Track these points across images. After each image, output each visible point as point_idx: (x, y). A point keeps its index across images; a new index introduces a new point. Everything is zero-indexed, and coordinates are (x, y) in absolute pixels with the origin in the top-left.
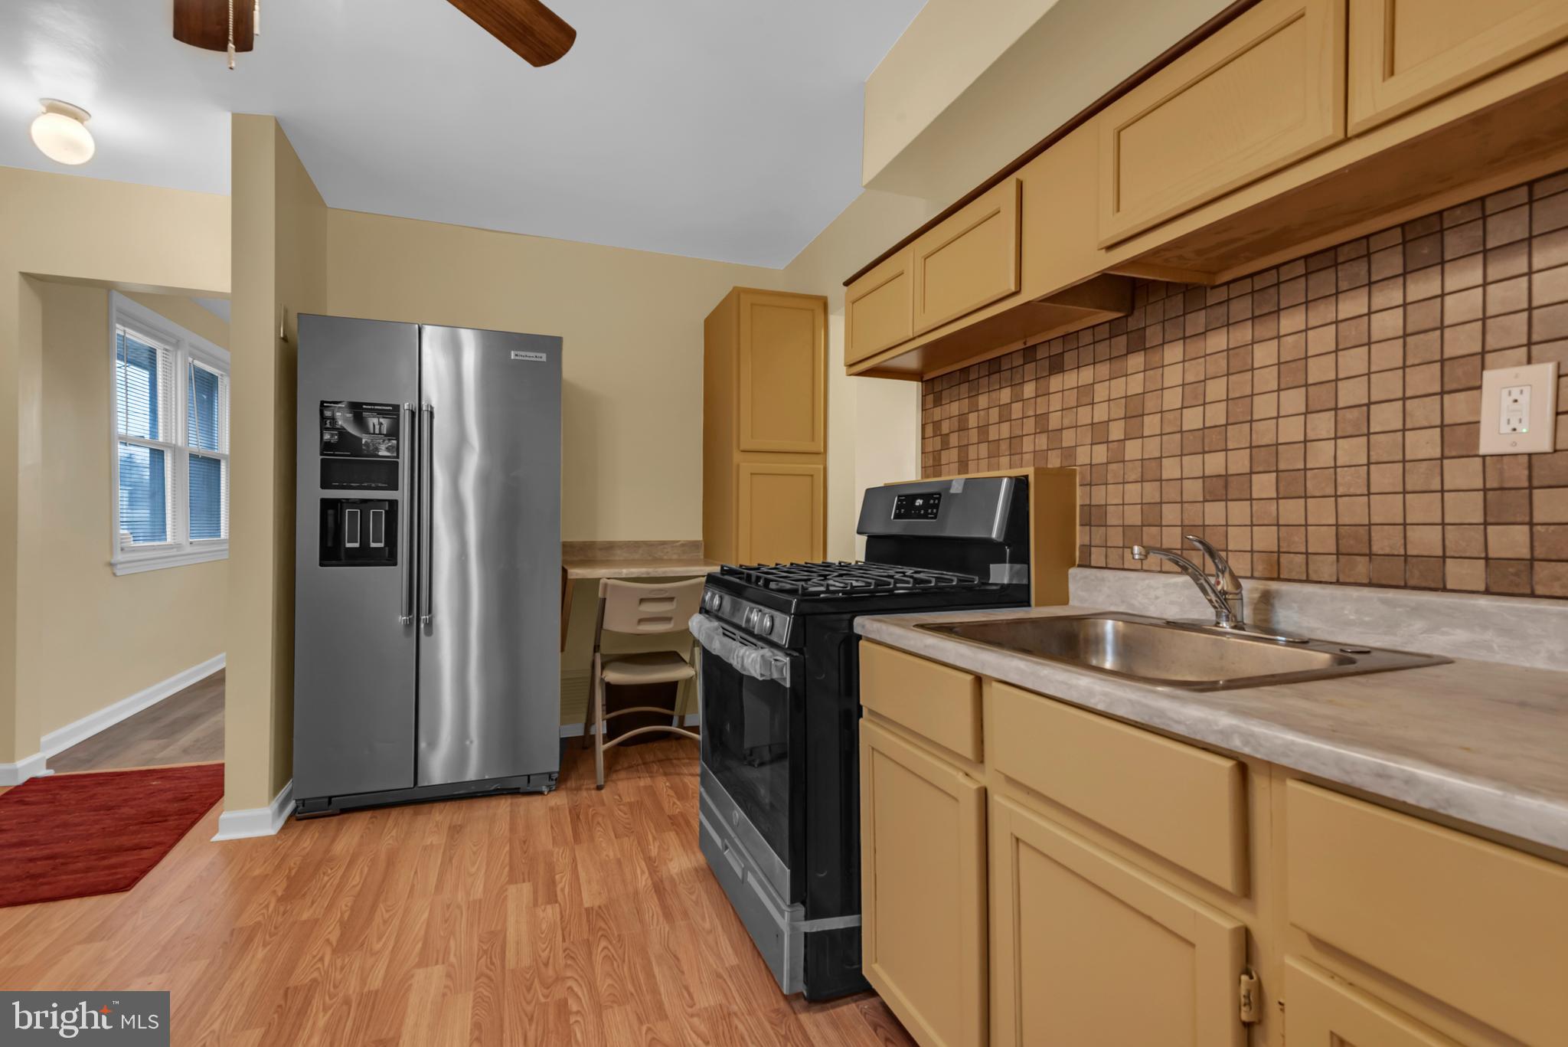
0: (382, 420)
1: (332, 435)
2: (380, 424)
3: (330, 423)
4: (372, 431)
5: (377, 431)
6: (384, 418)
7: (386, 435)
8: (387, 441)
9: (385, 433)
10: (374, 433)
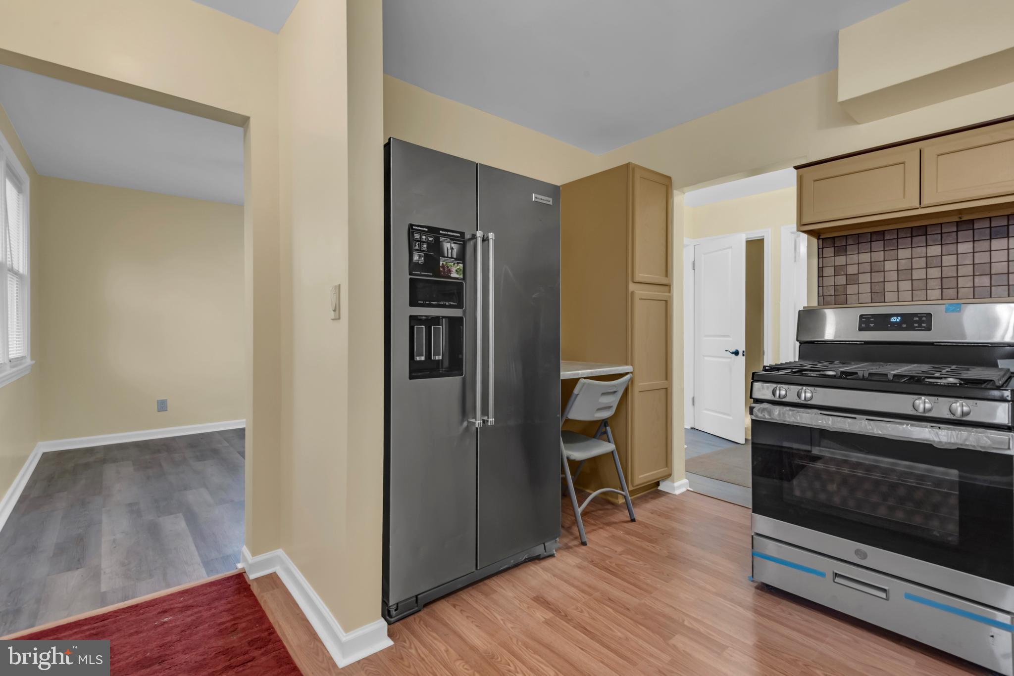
0: (453, 245)
1: (420, 257)
2: (452, 249)
3: (419, 244)
4: (446, 255)
5: (450, 256)
6: (454, 243)
7: (456, 259)
8: (456, 265)
9: (455, 257)
10: (448, 257)
